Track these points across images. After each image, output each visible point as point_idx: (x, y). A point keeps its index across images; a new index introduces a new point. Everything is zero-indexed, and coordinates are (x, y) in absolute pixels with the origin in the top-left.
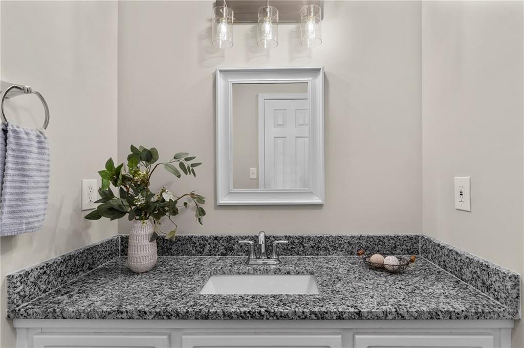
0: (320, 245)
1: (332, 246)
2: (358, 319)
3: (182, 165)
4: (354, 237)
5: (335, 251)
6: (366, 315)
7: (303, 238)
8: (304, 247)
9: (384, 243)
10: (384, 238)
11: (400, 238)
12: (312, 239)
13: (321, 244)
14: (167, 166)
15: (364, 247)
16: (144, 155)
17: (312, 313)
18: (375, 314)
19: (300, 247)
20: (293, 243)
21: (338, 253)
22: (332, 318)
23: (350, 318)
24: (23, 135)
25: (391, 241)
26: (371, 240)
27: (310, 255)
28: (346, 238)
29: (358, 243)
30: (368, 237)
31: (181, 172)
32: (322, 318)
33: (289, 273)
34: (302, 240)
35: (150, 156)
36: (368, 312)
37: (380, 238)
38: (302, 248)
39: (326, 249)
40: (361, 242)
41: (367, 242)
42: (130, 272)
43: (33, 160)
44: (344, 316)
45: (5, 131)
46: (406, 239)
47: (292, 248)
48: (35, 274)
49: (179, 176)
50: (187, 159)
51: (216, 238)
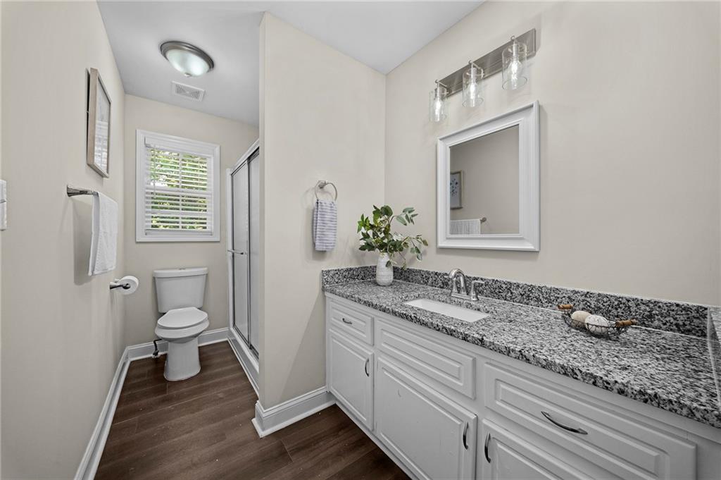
0: (531, 295)
1: (546, 298)
2: (481, 346)
3: (407, 217)
4: (577, 292)
5: (550, 304)
6: (488, 344)
7: (511, 284)
8: (512, 293)
9: (629, 307)
10: (628, 301)
11: (660, 304)
12: (521, 286)
13: (532, 293)
14: (399, 218)
15: (593, 307)
16: (383, 211)
17: (444, 328)
18: (497, 347)
19: (508, 292)
20: (500, 287)
21: (554, 307)
22: (458, 337)
23: (474, 343)
24: (324, 204)
25: (643, 307)
26: (605, 299)
27: (518, 302)
28: (565, 292)
29: (583, 301)
30: (599, 295)
31: (407, 222)
32: (451, 335)
33: (479, 310)
34: (510, 286)
35: (387, 211)
36: (490, 342)
37: (621, 299)
38: (509, 294)
39: (538, 300)
40: (589, 299)
41: (598, 301)
42: (376, 284)
43: (328, 217)
44: (469, 339)
45: (318, 203)
46: (674, 308)
47: (500, 292)
48: (332, 272)
49: (406, 225)
50: (410, 212)
51: (436, 274)
